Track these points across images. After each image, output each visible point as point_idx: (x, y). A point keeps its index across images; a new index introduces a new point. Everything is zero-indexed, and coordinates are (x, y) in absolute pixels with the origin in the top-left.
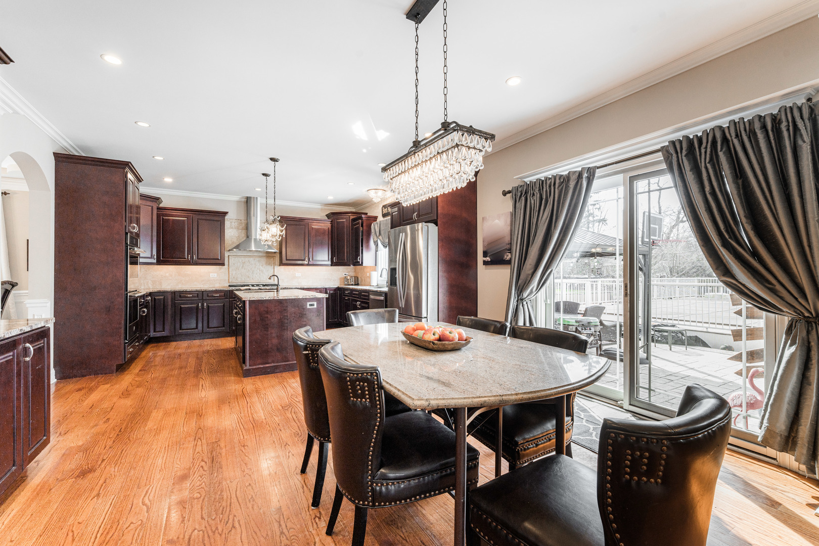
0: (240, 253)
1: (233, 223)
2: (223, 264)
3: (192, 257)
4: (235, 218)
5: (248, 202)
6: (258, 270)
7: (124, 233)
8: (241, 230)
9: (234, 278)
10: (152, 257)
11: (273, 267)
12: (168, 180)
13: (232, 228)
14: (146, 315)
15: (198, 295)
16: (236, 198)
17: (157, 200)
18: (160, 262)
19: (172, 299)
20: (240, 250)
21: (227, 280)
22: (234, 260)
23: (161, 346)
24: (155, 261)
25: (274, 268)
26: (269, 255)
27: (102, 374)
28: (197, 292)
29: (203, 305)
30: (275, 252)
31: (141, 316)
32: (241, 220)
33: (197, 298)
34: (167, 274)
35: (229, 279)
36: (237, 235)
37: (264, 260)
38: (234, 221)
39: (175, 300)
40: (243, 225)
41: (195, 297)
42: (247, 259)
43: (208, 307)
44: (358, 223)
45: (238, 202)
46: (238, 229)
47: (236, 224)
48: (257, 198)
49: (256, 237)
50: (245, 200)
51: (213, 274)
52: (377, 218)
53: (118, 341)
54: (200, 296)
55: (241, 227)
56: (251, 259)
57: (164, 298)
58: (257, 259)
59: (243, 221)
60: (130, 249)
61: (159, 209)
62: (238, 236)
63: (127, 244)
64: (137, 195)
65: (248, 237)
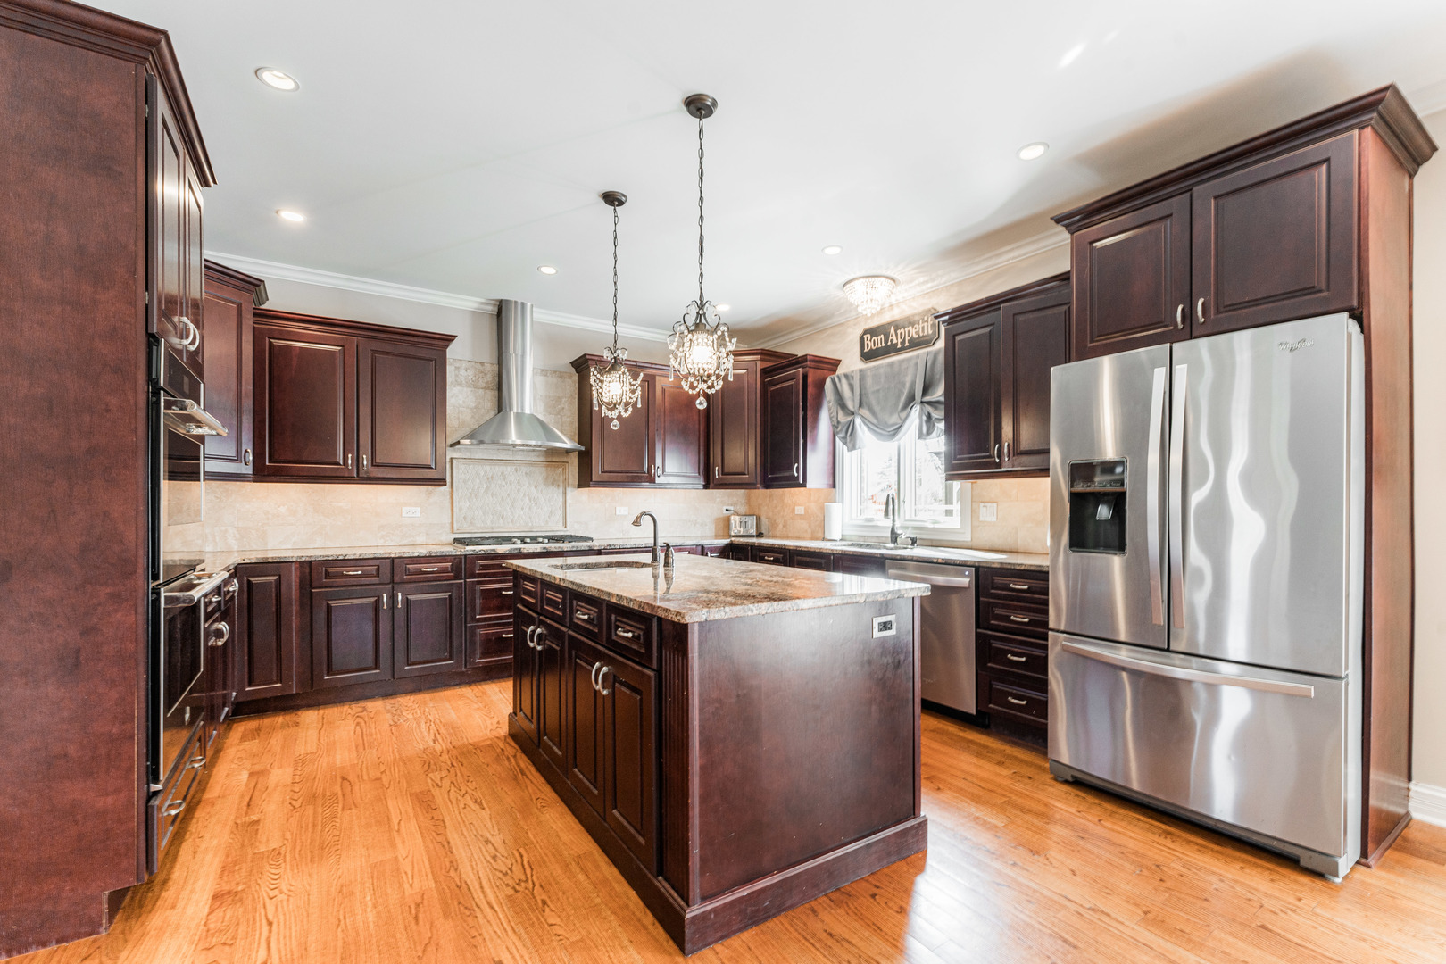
0: (481, 452)
1: (462, 372)
2: (441, 482)
3: (358, 460)
4: (468, 356)
5: (500, 312)
6: (527, 500)
7: (143, 339)
8: (481, 391)
9: (465, 518)
10: (239, 457)
11: (561, 489)
12: (292, 217)
13: (460, 384)
14: (225, 644)
15: (378, 570)
16: (470, 302)
17: (253, 286)
18: (264, 472)
19: (301, 582)
20: (482, 442)
21: (448, 526)
22: (466, 468)
23: (273, 729)
24: (248, 470)
25: (565, 493)
26: (554, 457)
27: (43, 944)
28: (377, 562)
29: (392, 598)
30: (568, 452)
31: (212, 650)
32: (482, 364)
33: (376, 580)
34: (283, 510)
35: (452, 523)
36: (473, 405)
37: (539, 472)
38: (464, 365)
39: (311, 587)
40: (489, 378)
41: (371, 576)
42: (498, 469)
43: (407, 603)
44: (793, 377)
45: (476, 314)
46: (476, 387)
47: (470, 373)
48: (523, 304)
49: (522, 409)
50: (492, 309)
51: (408, 508)
52: (837, 365)
53: (117, 791)
54: (386, 571)
55: (482, 383)
56: (509, 469)
57: (279, 583)
58: (524, 469)
59: (488, 367)
60: (169, 405)
61: (259, 314)
62: (476, 407)
63: (153, 382)
64: (195, 261)
65: (500, 410)
